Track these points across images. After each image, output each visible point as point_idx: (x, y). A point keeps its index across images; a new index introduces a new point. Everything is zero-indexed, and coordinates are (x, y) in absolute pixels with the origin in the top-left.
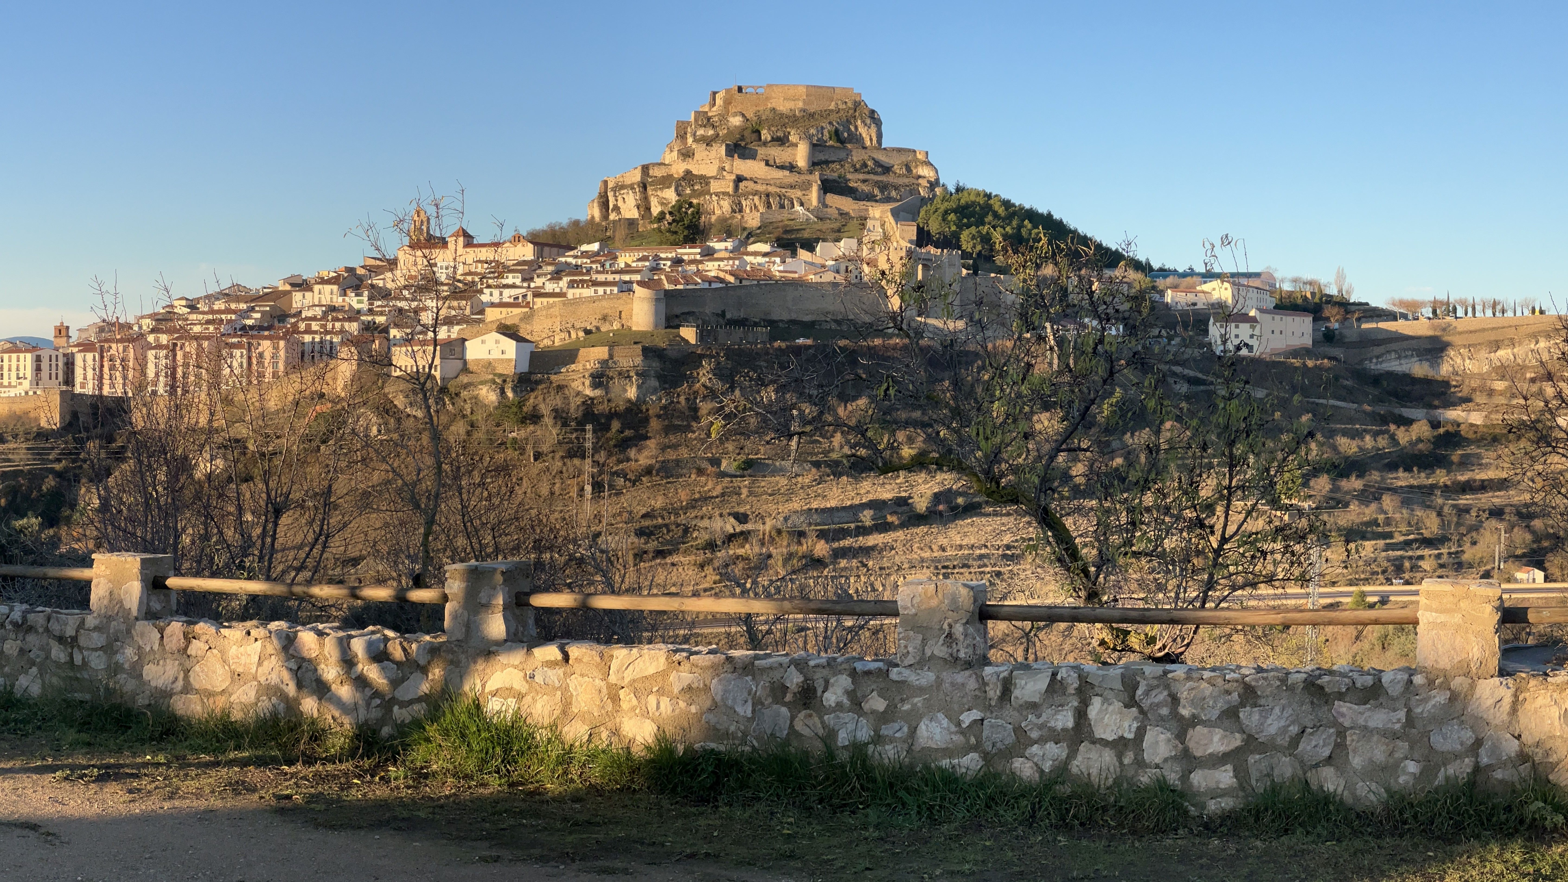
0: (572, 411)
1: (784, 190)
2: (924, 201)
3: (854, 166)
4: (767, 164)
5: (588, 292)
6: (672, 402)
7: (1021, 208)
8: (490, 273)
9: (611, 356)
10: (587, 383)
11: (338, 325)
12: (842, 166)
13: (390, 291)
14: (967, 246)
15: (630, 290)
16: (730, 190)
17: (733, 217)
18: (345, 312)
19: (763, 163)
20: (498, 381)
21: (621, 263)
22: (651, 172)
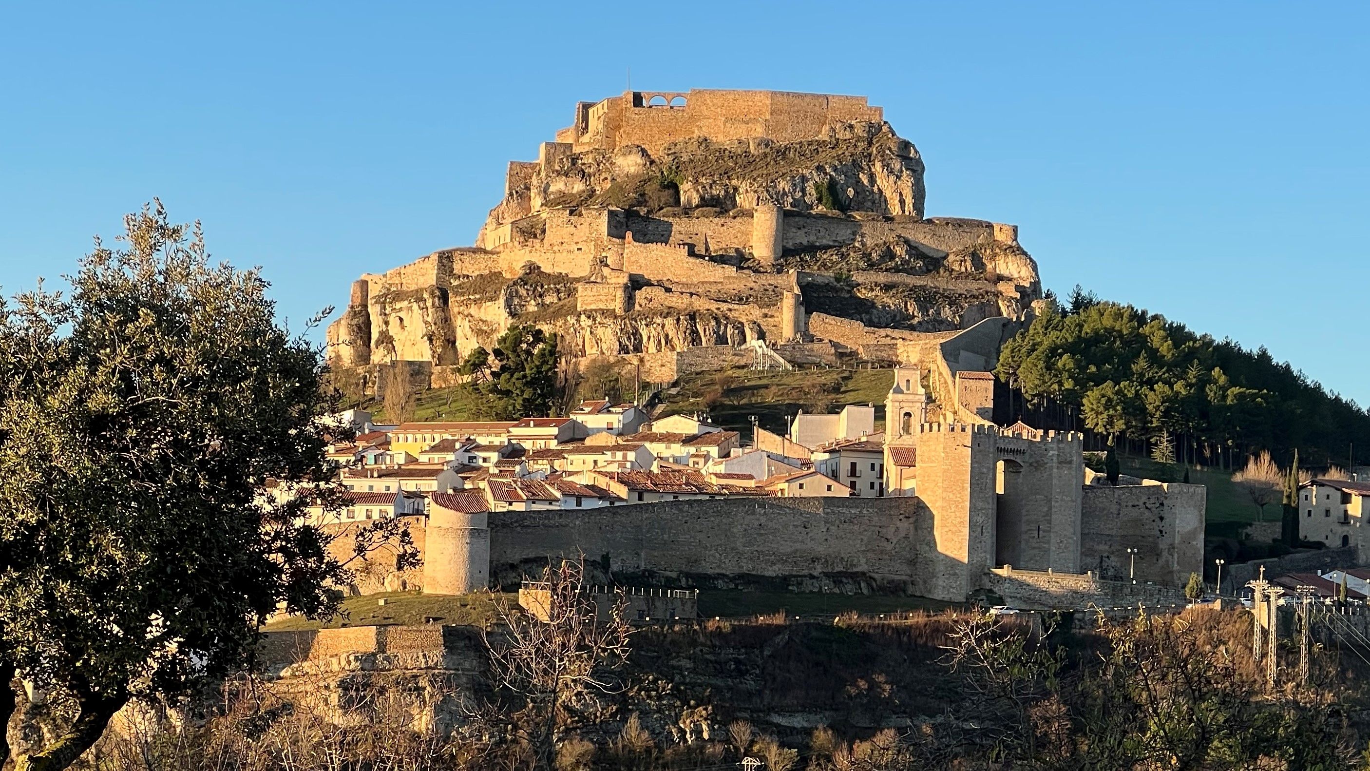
1: (724, 307)
2: (1008, 328)
3: (867, 256)
4: (692, 253)
6: (503, 740)
7: (1207, 342)
9: (382, 647)
10: (334, 699)
12: (843, 257)
14: (1095, 421)
15: (420, 512)
16: (618, 305)
17: (622, 362)
19: (683, 251)
21: (398, 455)
22: (457, 267)
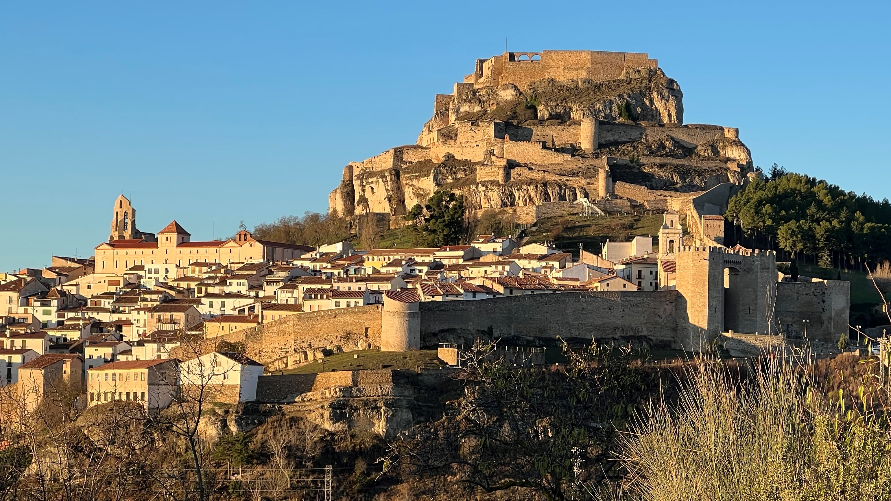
0: (308, 449)
1: (564, 178)
2: (733, 189)
3: (649, 147)
4: (544, 147)
5: (328, 305)
6: (429, 438)
7: (852, 196)
8: (209, 278)
9: (355, 383)
10: (327, 414)
11: (18, 343)
12: (635, 148)
13: (85, 300)
14: (784, 244)
15: (379, 302)
16: (500, 178)
17: (503, 212)
18: (27, 325)
19: (540, 146)
20: (219, 411)
21: (368, 268)
22: (405, 157)
